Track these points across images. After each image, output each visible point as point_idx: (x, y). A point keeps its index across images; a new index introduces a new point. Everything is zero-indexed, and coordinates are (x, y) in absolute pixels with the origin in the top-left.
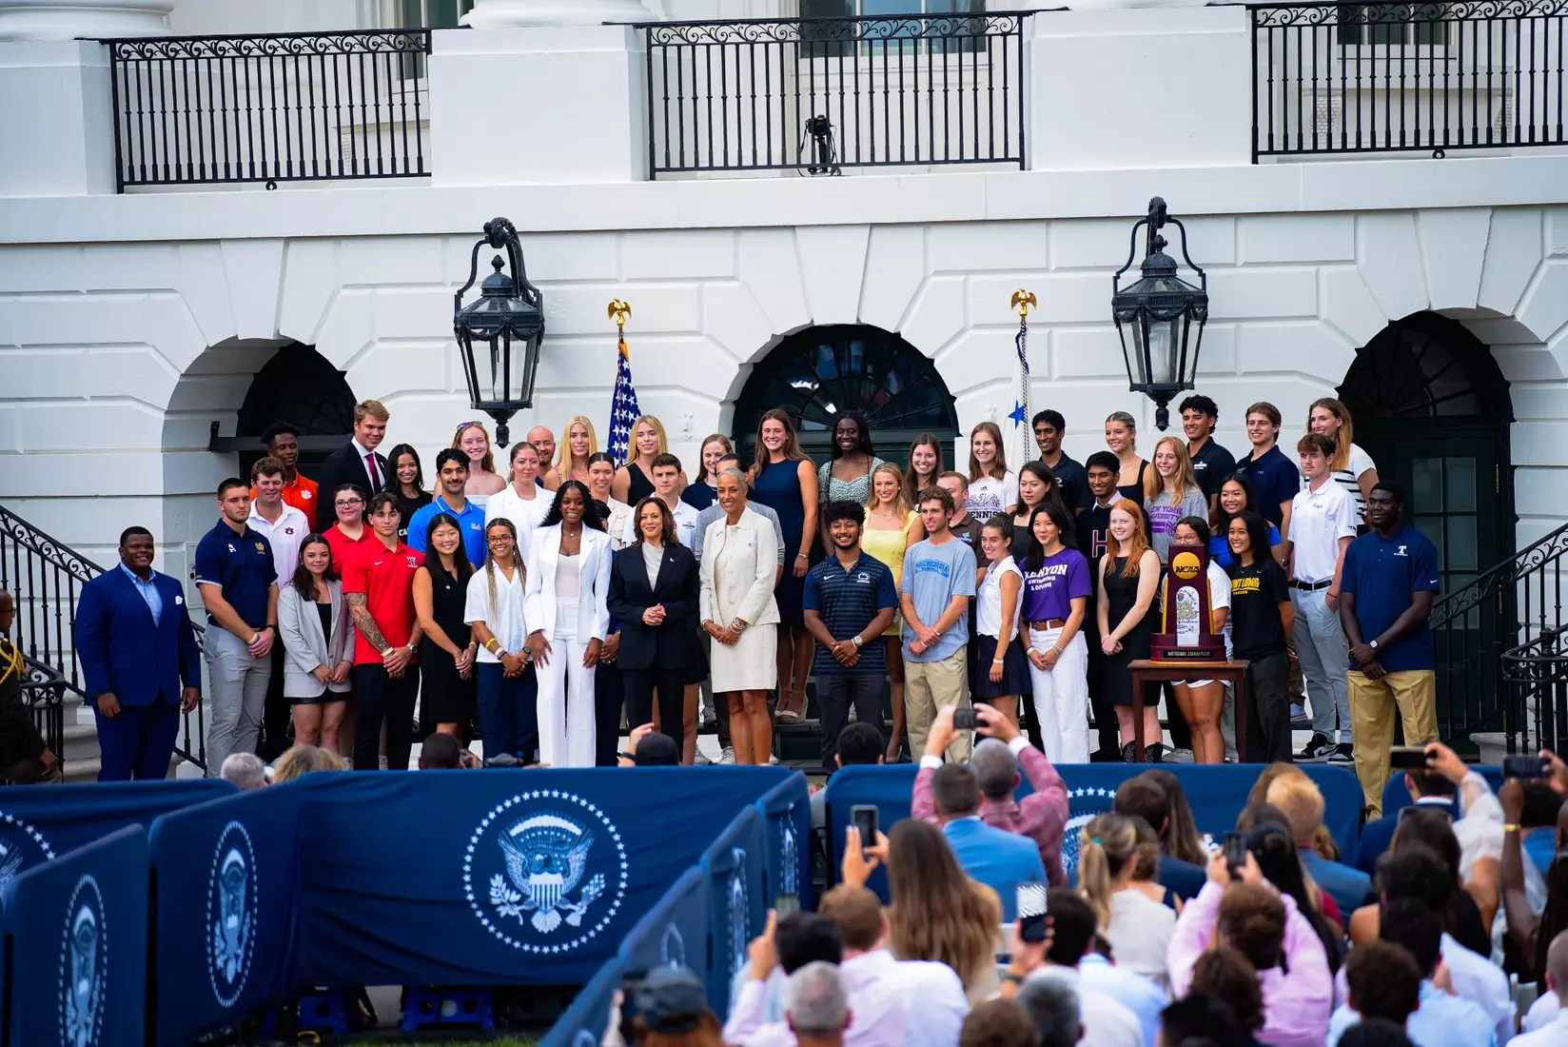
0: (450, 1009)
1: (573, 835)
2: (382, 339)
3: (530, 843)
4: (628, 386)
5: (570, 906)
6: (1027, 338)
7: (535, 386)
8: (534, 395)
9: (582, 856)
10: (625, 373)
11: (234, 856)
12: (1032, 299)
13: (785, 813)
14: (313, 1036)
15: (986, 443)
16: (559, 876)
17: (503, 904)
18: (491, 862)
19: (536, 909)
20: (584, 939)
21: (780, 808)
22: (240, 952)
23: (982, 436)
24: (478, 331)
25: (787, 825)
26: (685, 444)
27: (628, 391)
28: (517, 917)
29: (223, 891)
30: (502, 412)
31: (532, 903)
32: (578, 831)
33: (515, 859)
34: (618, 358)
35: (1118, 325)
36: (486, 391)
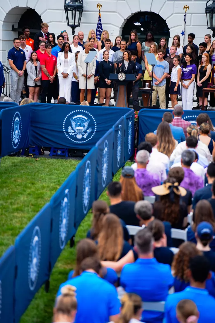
0: (59, 152)
1: (85, 119)
2: (49, 9)
3: (76, 121)
4: (100, 23)
5: (84, 134)
6: (186, 16)
7: (81, 22)
8: (80, 24)
9: (87, 124)
10: (100, 20)
11: (17, 118)
12: (188, 7)
13: (130, 118)
14: (32, 155)
15: (176, 40)
16: (82, 127)
17: (71, 132)
18: (69, 124)
19: (77, 134)
20: (87, 141)
21: (129, 117)
22: (18, 138)
23: (176, 38)
24: (69, 9)
25: (130, 120)
26: (112, 37)
27: (101, 24)
28: (73, 135)
29: (15, 125)
30: (73, 27)
31: (76, 133)
32: (87, 119)
33: (74, 124)
34: (98, 17)
35: (206, 14)
36: (70, 22)
